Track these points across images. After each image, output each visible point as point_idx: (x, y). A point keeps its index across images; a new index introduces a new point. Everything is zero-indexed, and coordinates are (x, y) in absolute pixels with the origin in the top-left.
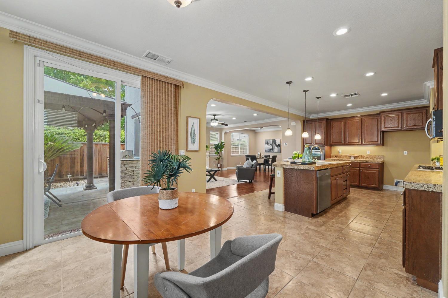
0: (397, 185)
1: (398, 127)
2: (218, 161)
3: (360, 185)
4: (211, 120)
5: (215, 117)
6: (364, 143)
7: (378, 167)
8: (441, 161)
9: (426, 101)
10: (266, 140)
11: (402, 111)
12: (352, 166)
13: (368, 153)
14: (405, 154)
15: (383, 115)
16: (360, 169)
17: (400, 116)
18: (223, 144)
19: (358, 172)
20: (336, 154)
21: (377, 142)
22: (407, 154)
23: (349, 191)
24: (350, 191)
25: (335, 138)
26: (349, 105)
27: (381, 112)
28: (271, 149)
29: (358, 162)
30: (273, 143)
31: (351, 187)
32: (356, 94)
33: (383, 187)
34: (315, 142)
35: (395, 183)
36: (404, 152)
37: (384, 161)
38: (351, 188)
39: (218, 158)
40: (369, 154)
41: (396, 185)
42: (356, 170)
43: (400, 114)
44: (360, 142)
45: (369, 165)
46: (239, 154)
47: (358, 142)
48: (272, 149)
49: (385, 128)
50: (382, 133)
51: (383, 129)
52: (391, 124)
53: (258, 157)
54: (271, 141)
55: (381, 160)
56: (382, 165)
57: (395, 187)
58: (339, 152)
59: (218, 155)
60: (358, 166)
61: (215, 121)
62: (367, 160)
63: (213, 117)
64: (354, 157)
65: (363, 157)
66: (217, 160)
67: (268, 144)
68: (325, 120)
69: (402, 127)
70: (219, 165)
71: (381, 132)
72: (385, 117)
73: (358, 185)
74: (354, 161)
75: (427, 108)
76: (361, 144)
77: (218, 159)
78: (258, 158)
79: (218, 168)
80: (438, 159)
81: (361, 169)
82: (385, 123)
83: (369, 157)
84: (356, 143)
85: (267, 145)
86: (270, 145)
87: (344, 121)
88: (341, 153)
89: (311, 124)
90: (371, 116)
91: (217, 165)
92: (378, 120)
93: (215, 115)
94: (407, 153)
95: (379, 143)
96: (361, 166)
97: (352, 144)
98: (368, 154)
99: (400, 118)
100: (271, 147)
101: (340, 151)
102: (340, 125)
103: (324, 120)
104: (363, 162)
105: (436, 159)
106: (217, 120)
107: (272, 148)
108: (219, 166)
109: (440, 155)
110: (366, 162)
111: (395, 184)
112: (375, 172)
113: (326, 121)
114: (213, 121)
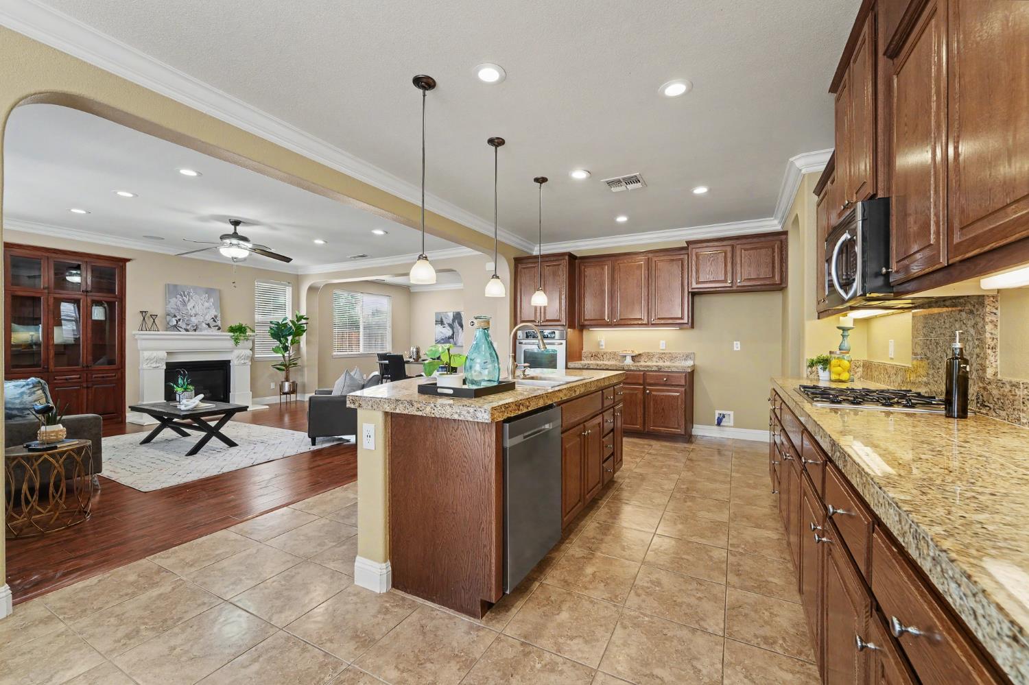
0: (722, 424)
1: (725, 281)
2: (284, 372)
3: (644, 429)
4: (223, 237)
5: (237, 227)
6: (654, 322)
7: (683, 382)
8: (834, 369)
9: (776, 222)
10: (437, 314)
11: (732, 241)
12: (629, 381)
13: (662, 346)
14: (735, 349)
15: (693, 251)
16: (645, 389)
17: (729, 255)
18: (303, 321)
19: (640, 396)
20: (594, 350)
21: (682, 318)
22: (739, 349)
23: (618, 460)
24: (621, 460)
25: (590, 308)
26: (622, 219)
27: (689, 243)
28: (449, 338)
29: (640, 371)
30: (453, 321)
31: (627, 436)
32: (636, 180)
33: (693, 430)
34: (542, 319)
35: (716, 418)
36: (735, 343)
37: (694, 366)
38: (625, 439)
39: (285, 365)
40: (664, 348)
41: (719, 424)
42: (636, 392)
43: (729, 249)
44: (646, 318)
45: (664, 376)
46: (361, 350)
47: (640, 319)
48: (452, 337)
49: (698, 283)
50: (690, 296)
51: (694, 285)
52: (710, 273)
53: (411, 360)
54: (451, 316)
55: (690, 363)
56: (691, 375)
57: (716, 427)
58: (599, 344)
59: (284, 356)
60: (641, 382)
61: (235, 241)
62: (661, 364)
63: (230, 229)
64: (633, 358)
65: (650, 356)
66: (284, 370)
67: (442, 323)
68: (567, 257)
69: (732, 282)
70: (287, 384)
71: (689, 292)
72: (697, 257)
73: (641, 429)
74: (632, 368)
75: (783, 237)
76: (646, 325)
77: (286, 367)
78: (408, 362)
79: (284, 394)
80: (825, 362)
81: (648, 389)
82: (697, 271)
83: (662, 356)
84: (636, 322)
85: (439, 327)
86: (449, 328)
87: (610, 263)
88: (604, 348)
89: (534, 267)
90: (668, 253)
91: (282, 387)
92: (682, 264)
93: (236, 223)
94: (739, 346)
95: (686, 321)
96: (648, 381)
97: (628, 324)
98: (661, 348)
99: (729, 260)
100: (449, 333)
101: (603, 343)
102: (602, 274)
103: (564, 259)
104: (651, 371)
105: (820, 362)
106: (245, 239)
107: (453, 334)
108: (286, 389)
109: (831, 352)
110: (659, 370)
111: (716, 421)
112: (678, 394)
113: (569, 260)
114: (228, 241)
